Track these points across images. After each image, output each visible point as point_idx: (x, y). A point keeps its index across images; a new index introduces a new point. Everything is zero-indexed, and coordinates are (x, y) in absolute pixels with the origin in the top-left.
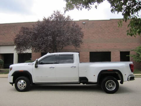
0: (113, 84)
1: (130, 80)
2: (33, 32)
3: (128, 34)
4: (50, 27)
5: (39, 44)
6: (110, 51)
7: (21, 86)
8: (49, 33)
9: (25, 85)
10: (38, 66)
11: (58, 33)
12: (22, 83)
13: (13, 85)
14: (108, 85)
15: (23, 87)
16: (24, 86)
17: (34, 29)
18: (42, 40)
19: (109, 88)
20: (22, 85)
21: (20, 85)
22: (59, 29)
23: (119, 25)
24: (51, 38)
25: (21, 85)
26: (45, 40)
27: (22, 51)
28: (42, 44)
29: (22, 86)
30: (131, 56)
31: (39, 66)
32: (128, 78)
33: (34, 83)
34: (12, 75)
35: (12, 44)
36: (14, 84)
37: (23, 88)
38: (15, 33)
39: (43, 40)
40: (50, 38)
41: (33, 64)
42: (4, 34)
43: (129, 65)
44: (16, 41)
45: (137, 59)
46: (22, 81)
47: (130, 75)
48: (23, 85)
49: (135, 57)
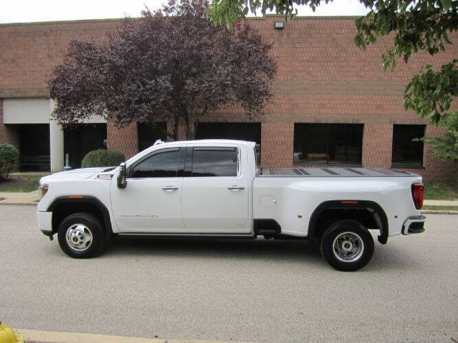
0: (357, 244)
1: (410, 231)
2: (110, 61)
3: (407, 105)
4: (166, 44)
5: (130, 102)
6: (361, 122)
7: (78, 243)
8: (160, 66)
9: (89, 238)
10: (126, 183)
11: (191, 66)
12: (80, 234)
13: (52, 239)
14: (340, 244)
15: (84, 245)
16: (88, 243)
17: (112, 48)
18: (139, 87)
19: (342, 255)
20: (79, 240)
21: (75, 239)
22: (195, 52)
23: (387, 64)
24: (168, 84)
25: (77, 241)
26: (150, 89)
27: (75, 119)
28: (138, 102)
29: (81, 243)
30: (428, 140)
31: (131, 181)
32: (403, 227)
33: (117, 234)
34: (49, 210)
35: (41, 94)
36: (56, 236)
37: (83, 248)
38: (49, 56)
39: (142, 88)
40: (164, 82)
41: (112, 176)
42: (13, 61)
43: (409, 187)
44: (54, 88)
45: (448, 151)
46: (81, 227)
47: (411, 218)
48: (82, 238)
49: (442, 144)
